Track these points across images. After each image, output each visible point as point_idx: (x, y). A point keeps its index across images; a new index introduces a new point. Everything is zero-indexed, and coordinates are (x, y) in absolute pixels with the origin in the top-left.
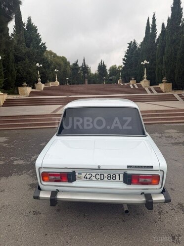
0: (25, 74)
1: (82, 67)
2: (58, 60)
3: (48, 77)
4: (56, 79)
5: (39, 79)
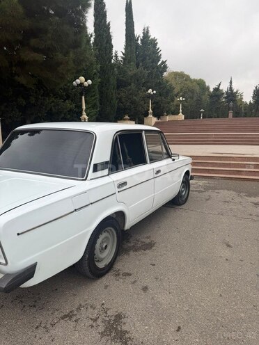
0: (128, 104)
1: (227, 93)
2: (191, 85)
3: (164, 108)
4: (181, 111)
5: (151, 111)
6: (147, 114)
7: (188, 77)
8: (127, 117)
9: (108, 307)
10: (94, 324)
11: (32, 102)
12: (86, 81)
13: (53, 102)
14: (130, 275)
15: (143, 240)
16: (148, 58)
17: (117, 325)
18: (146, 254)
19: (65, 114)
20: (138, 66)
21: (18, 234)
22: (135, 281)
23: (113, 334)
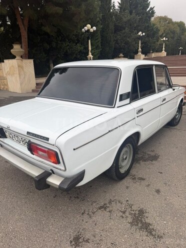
0: (123, 44)
2: (172, 27)
3: (150, 46)
4: (164, 49)
5: (140, 49)
6: (137, 52)
7: (171, 20)
8: (121, 55)
9: (132, 203)
10: (124, 215)
11: (53, 46)
12: (92, 28)
13: (68, 45)
14: (144, 179)
15: (149, 153)
16: (139, 5)
17: (141, 218)
18: (153, 164)
19: (76, 54)
20: (131, 13)
21: (74, 149)
22: (149, 185)
23: (140, 225)
